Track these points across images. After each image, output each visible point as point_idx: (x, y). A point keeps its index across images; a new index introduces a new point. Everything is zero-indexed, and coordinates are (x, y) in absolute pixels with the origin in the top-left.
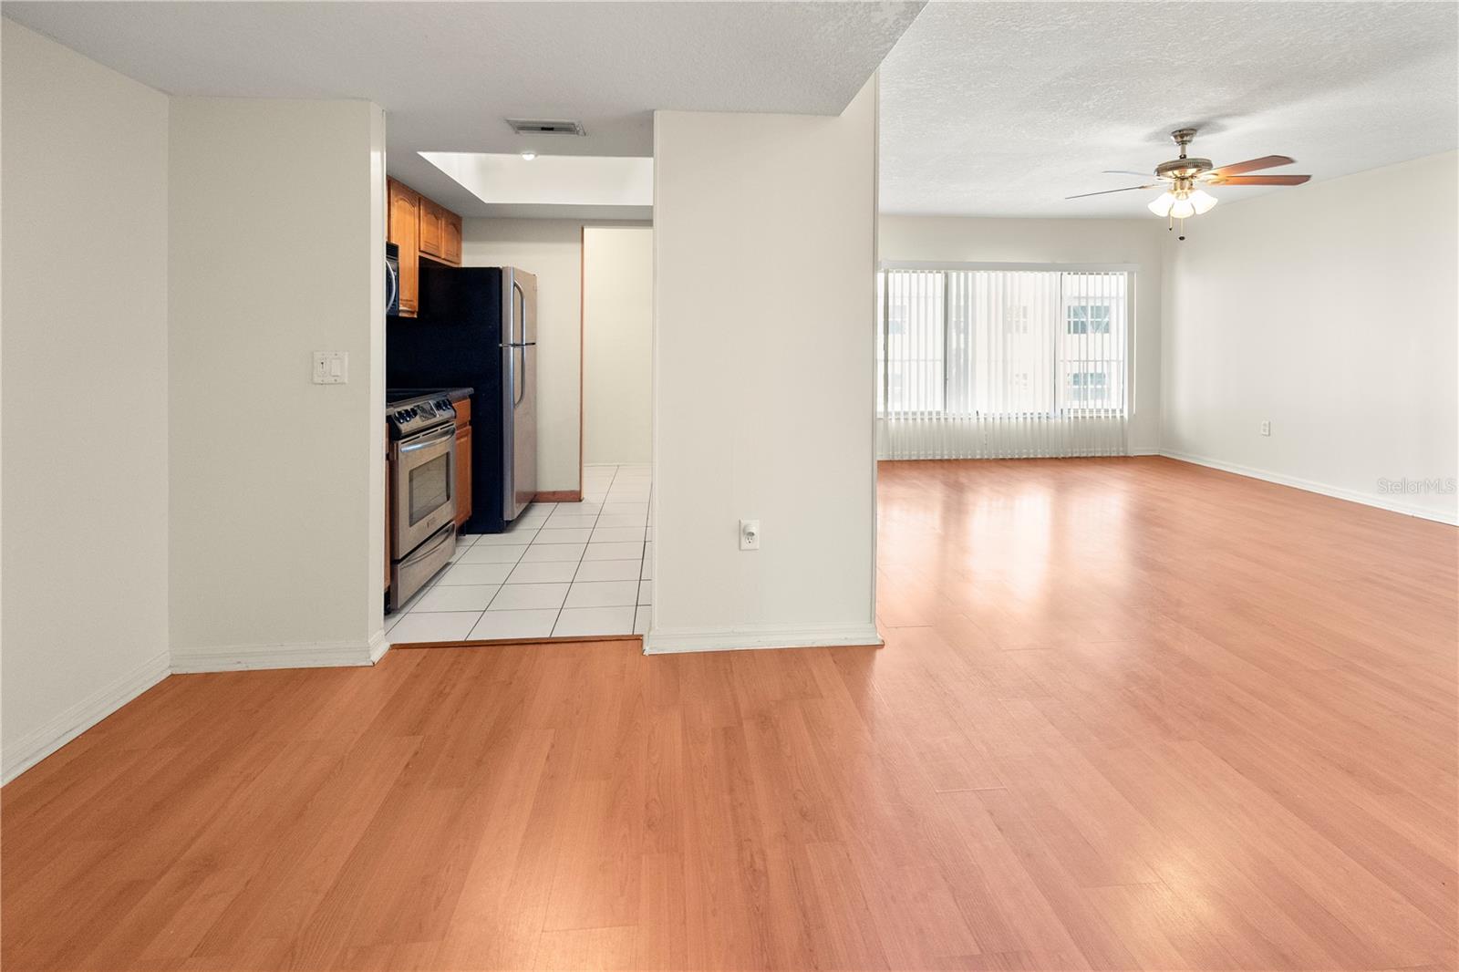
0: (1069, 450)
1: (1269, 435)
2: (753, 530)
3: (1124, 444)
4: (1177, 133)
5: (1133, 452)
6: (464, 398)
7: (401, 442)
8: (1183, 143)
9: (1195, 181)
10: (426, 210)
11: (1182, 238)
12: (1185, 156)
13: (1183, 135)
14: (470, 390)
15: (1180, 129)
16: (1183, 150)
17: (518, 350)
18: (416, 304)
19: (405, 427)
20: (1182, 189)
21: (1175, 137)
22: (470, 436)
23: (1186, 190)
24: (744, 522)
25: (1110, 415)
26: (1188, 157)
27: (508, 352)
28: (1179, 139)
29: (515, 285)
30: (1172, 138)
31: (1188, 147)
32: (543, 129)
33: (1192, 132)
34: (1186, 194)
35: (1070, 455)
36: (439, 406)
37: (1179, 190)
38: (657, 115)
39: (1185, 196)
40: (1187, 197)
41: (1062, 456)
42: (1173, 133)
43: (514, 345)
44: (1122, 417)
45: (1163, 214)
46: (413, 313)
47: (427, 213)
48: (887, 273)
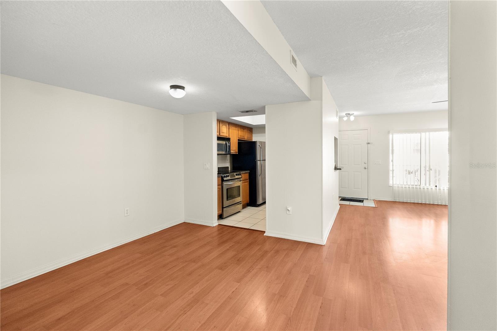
2: (289, 209)
6: (247, 173)
7: (224, 182)
10: (240, 128)
14: (249, 171)
17: (260, 162)
18: (237, 151)
19: (225, 179)
22: (248, 182)
24: (287, 207)
27: (257, 162)
29: (259, 145)
32: (246, 112)
36: (236, 175)
38: (266, 106)
43: (259, 160)
46: (237, 153)
47: (240, 129)
48: (393, 134)
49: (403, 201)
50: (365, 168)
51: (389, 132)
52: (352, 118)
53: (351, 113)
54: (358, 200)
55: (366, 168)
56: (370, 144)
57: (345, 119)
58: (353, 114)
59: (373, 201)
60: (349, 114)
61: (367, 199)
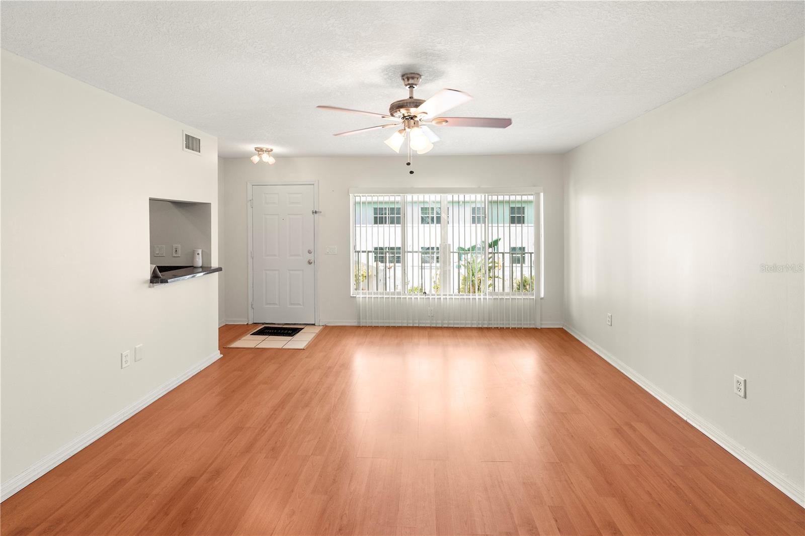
4: (406, 76)
8: (410, 86)
12: (412, 98)
13: (410, 78)
16: (411, 92)
20: (409, 127)
26: (414, 98)
28: (407, 82)
30: (402, 79)
33: (414, 76)
37: (407, 129)
48: (354, 197)
51: (348, 192)
53: (266, 147)
55: (311, 262)
56: (318, 215)
60: (262, 150)
61: (314, 325)
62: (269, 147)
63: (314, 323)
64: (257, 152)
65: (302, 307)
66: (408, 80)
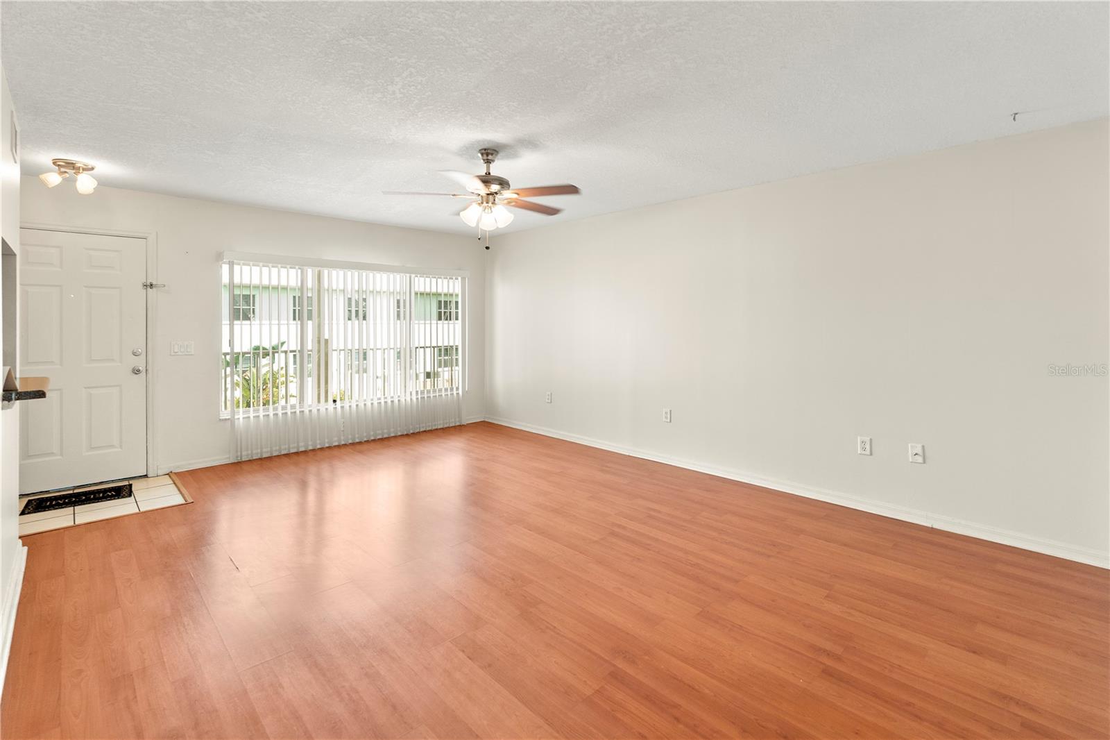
0: (418, 426)
1: (551, 402)
3: (460, 416)
4: (483, 151)
5: (465, 422)
8: (488, 162)
9: (498, 197)
11: (487, 248)
12: (489, 174)
13: (489, 153)
15: (485, 147)
16: (488, 168)
20: (487, 203)
21: (482, 154)
23: (490, 204)
25: (449, 393)
26: (492, 174)
28: (485, 157)
30: (480, 155)
31: (492, 165)
33: (493, 152)
34: (490, 208)
35: (418, 430)
37: (485, 204)
39: (490, 211)
40: (492, 212)
41: (411, 432)
42: (480, 150)
44: (458, 394)
45: (473, 224)
48: (231, 264)
49: (259, 456)
50: (136, 371)
51: (219, 257)
52: (85, 184)
53: (80, 159)
54: (110, 490)
55: (139, 371)
56: (154, 289)
57: (54, 179)
58: (93, 169)
59: (168, 480)
60: (71, 165)
61: (146, 476)
62: (90, 161)
63: (145, 474)
64: (57, 168)
65: (120, 450)
66: (487, 156)
